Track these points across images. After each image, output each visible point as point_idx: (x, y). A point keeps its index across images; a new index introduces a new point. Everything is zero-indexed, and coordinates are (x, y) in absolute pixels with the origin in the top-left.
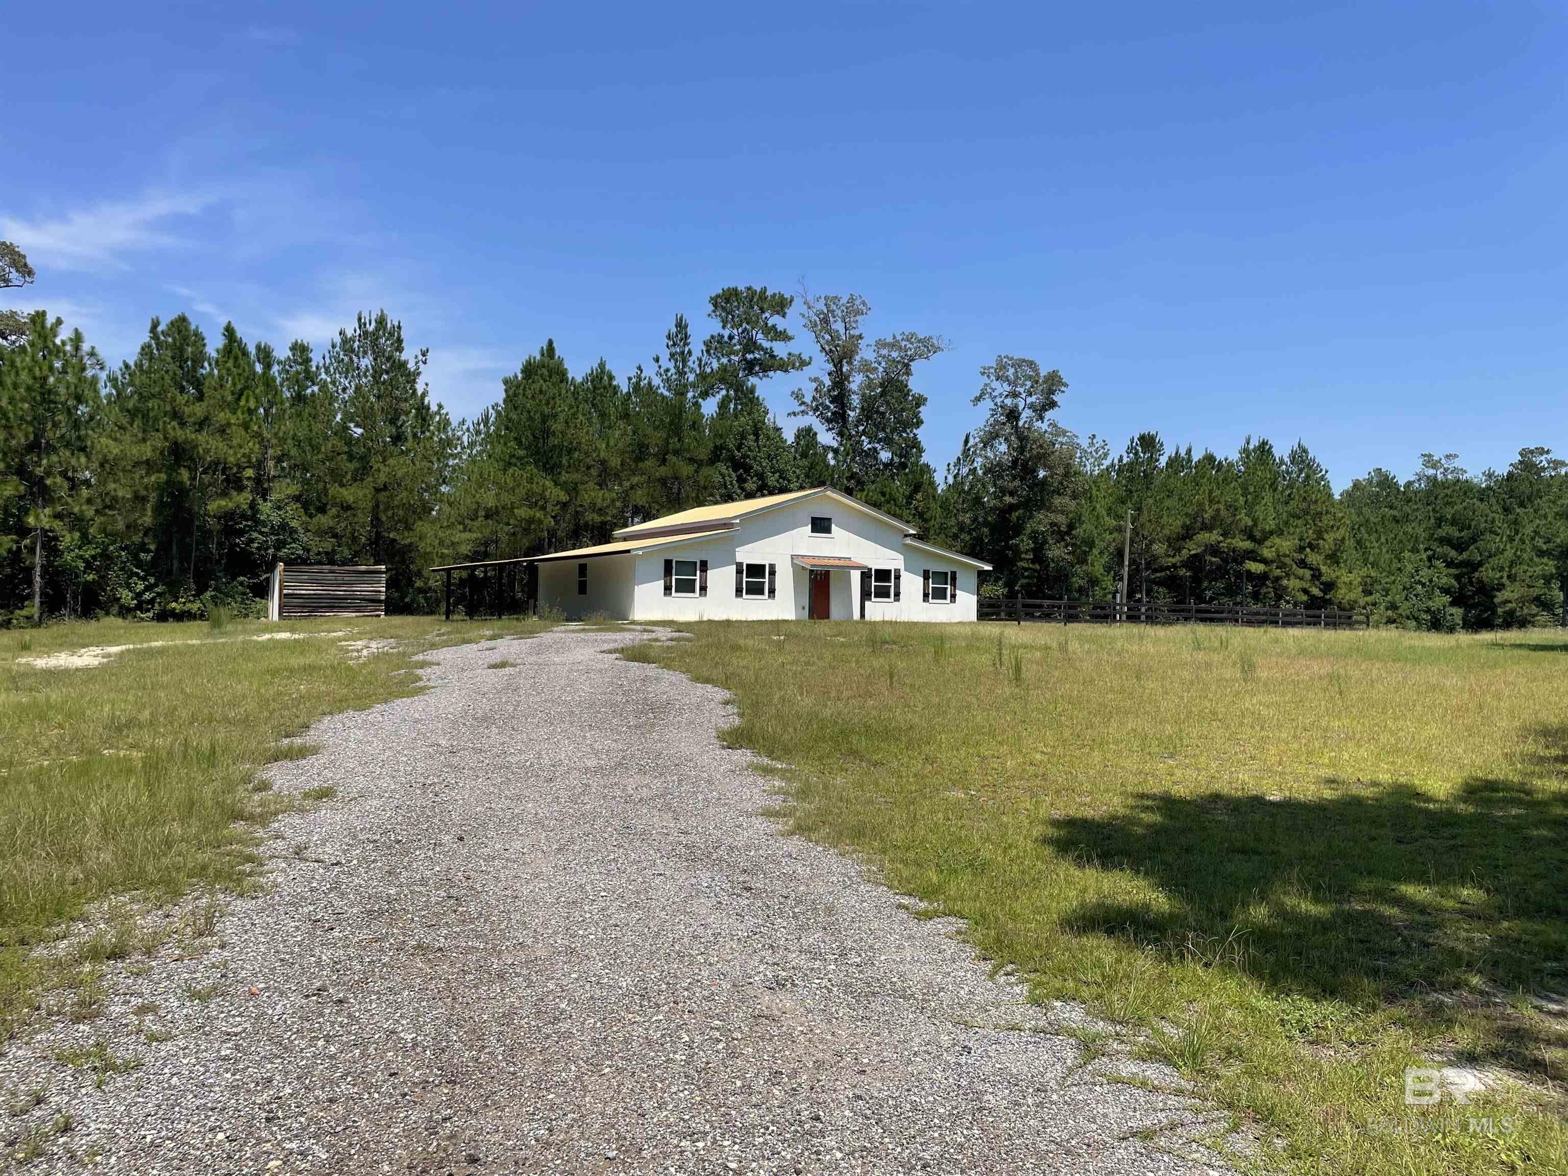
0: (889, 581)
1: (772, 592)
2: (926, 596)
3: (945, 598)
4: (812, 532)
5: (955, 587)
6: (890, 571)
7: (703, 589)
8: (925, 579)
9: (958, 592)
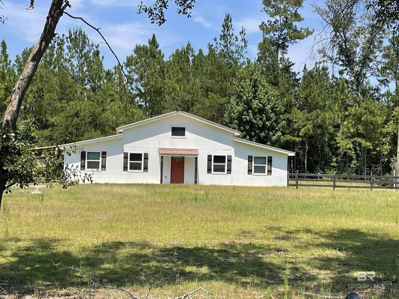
0: (224, 162)
1: (146, 168)
2: (250, 171)
3: (264, 172)
4: (172, 135)
5: (271, 165)
6: (225, 157)
7: (104, 167)
8: (249, 161)
9: (273, 168)
